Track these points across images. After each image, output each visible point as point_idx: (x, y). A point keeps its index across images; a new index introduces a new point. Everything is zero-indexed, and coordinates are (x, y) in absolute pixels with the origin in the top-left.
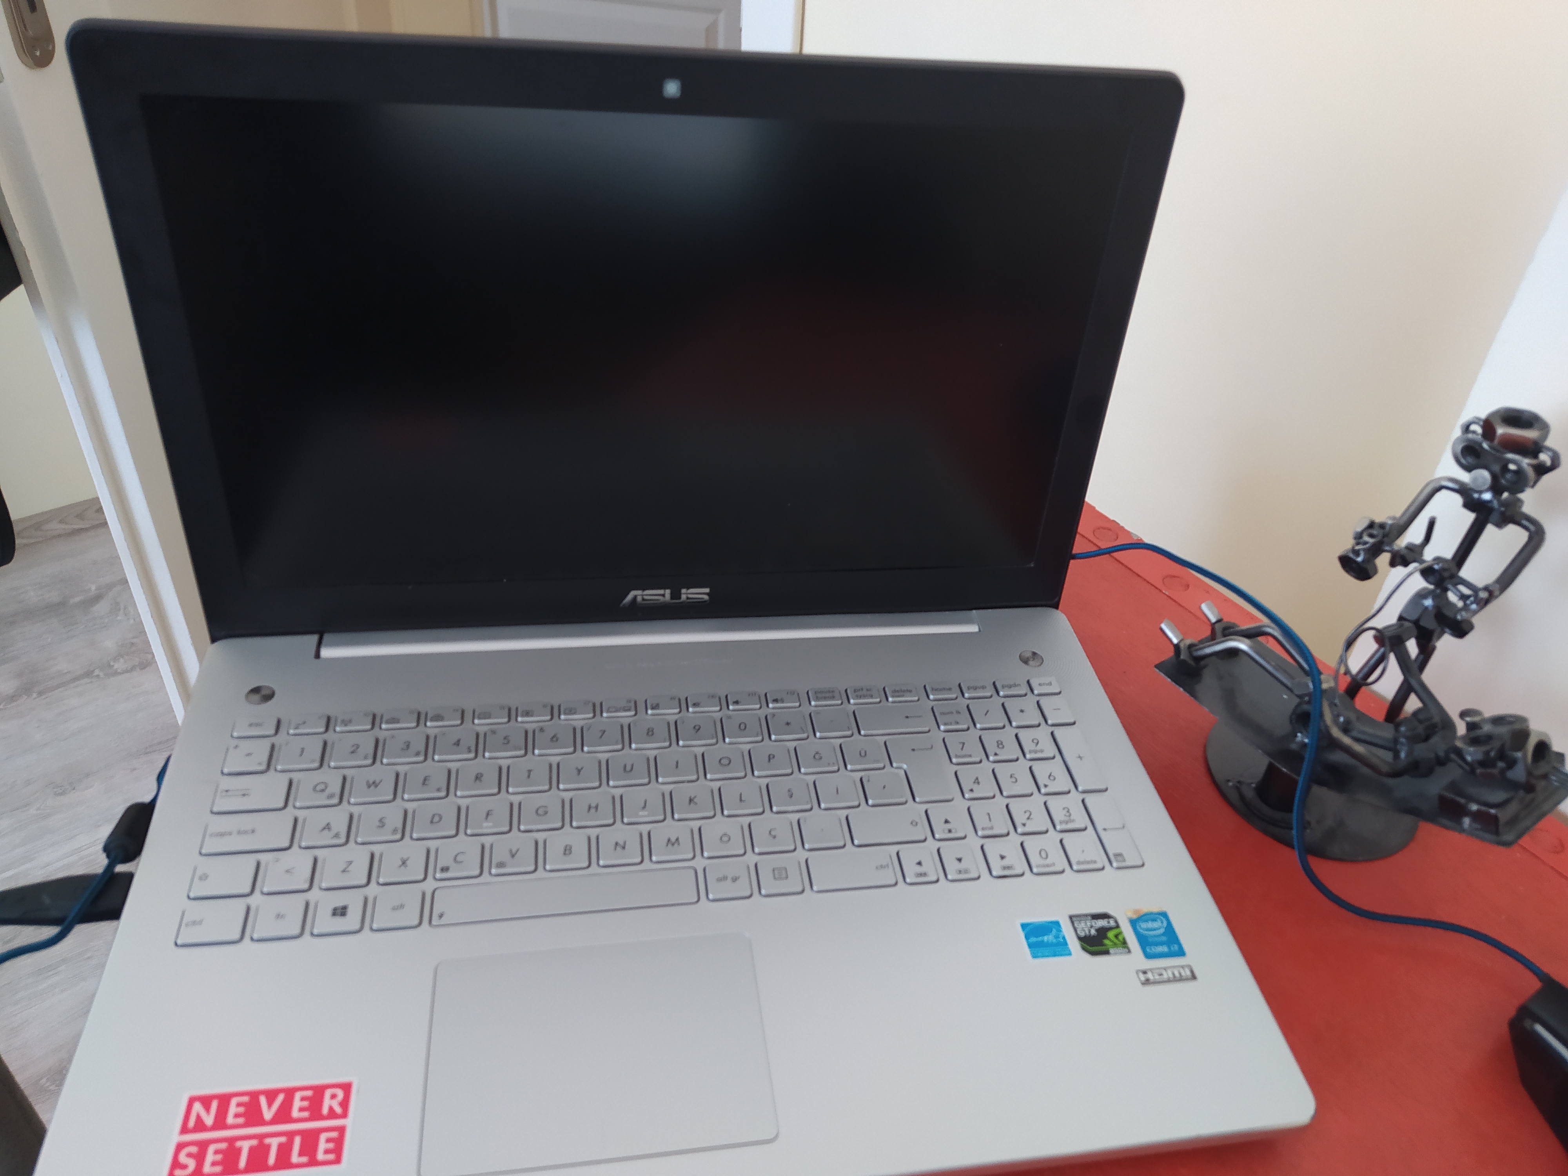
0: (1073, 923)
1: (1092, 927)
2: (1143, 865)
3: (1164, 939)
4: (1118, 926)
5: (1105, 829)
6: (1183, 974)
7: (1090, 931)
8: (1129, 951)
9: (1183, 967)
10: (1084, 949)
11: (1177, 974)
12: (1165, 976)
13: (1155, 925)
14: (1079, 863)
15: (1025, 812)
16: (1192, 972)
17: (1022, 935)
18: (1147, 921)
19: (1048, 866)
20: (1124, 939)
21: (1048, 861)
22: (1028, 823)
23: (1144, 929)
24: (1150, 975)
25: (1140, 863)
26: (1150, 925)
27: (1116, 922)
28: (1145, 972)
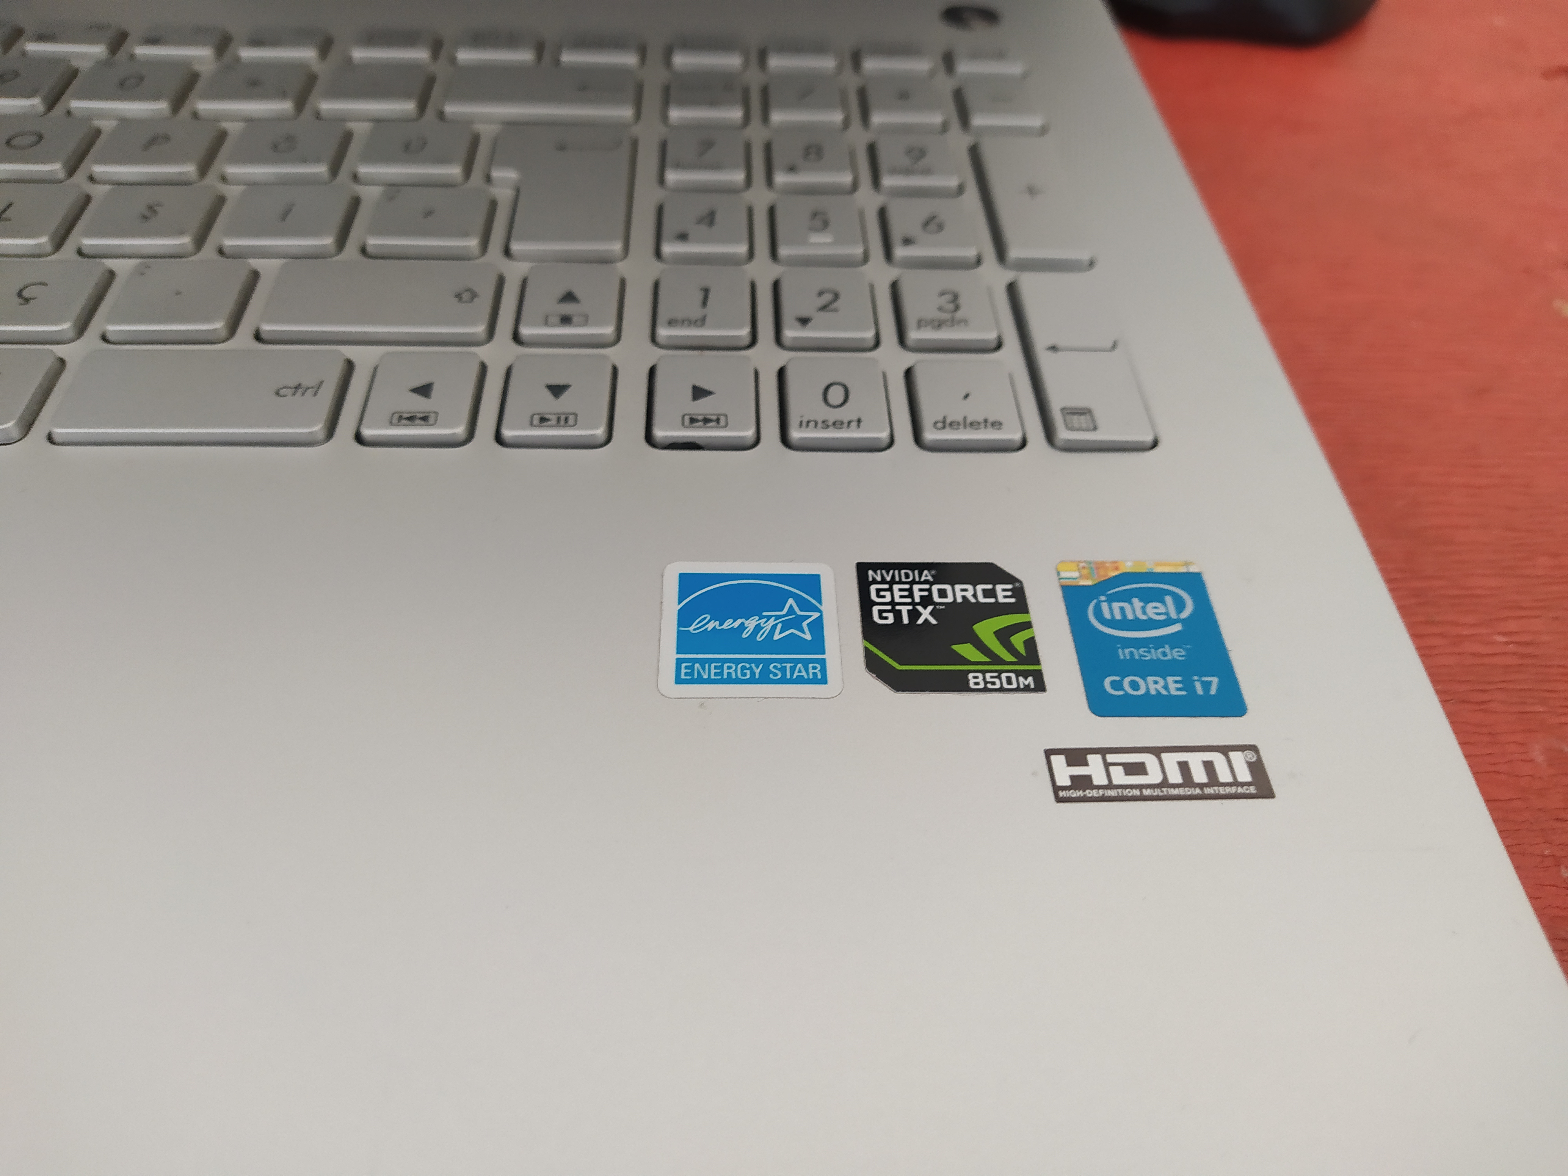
0: (864, 585)
1: (926, 601)
2: (1155, 444)
3: (1177, 654)
4: (1021, 606)
5: (1054, 348)
6: (1224, 776)
7: (914, 615)
8: (1040, 686)
9: (1225, 750)
10: (873, 665)
11: (1200, 776)
12: (1154, 776)
13: (1153, 610)
14: (944, 424)
15: (821, 294)
16: (1257, 768)
17: (672, 606)
18: (1126, 597)
19: (838, 424)
20: (1031, 644)
21: (843, 414)
22: (819, 318)
23: (1112, 623)
24: (1094, 768)
25: (1148, 439)
26: (1135, 609)
27: (1019, 592)
28: (1076, 757)
